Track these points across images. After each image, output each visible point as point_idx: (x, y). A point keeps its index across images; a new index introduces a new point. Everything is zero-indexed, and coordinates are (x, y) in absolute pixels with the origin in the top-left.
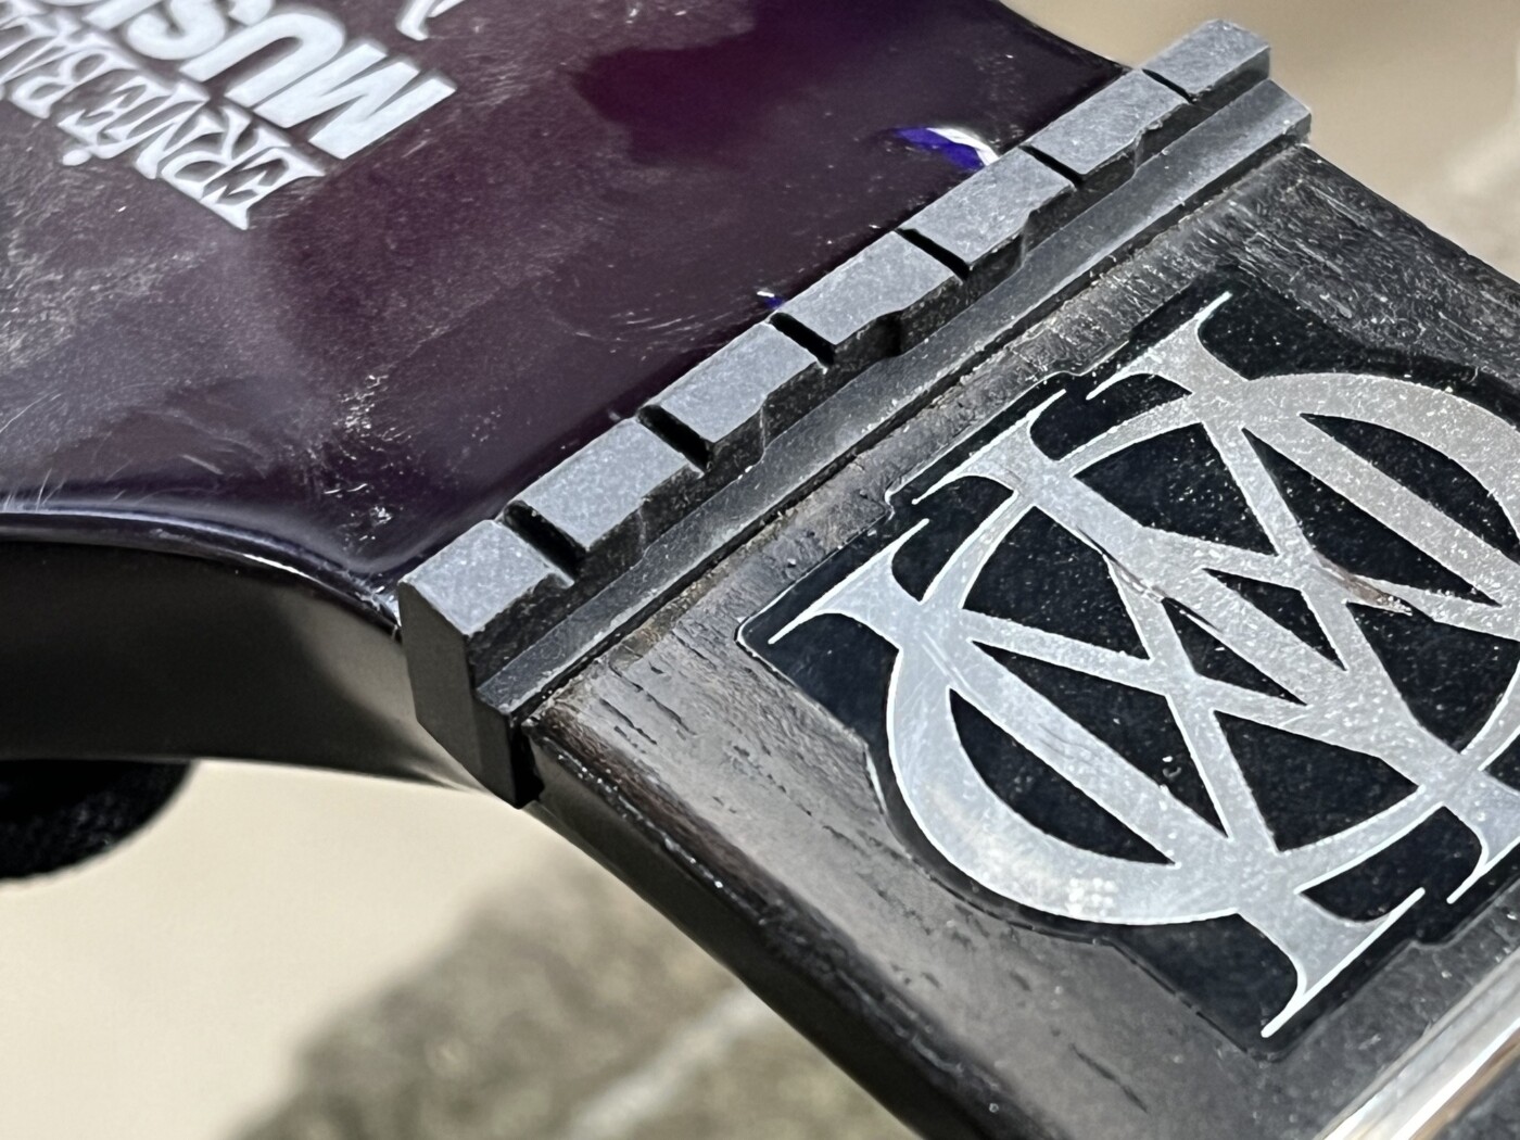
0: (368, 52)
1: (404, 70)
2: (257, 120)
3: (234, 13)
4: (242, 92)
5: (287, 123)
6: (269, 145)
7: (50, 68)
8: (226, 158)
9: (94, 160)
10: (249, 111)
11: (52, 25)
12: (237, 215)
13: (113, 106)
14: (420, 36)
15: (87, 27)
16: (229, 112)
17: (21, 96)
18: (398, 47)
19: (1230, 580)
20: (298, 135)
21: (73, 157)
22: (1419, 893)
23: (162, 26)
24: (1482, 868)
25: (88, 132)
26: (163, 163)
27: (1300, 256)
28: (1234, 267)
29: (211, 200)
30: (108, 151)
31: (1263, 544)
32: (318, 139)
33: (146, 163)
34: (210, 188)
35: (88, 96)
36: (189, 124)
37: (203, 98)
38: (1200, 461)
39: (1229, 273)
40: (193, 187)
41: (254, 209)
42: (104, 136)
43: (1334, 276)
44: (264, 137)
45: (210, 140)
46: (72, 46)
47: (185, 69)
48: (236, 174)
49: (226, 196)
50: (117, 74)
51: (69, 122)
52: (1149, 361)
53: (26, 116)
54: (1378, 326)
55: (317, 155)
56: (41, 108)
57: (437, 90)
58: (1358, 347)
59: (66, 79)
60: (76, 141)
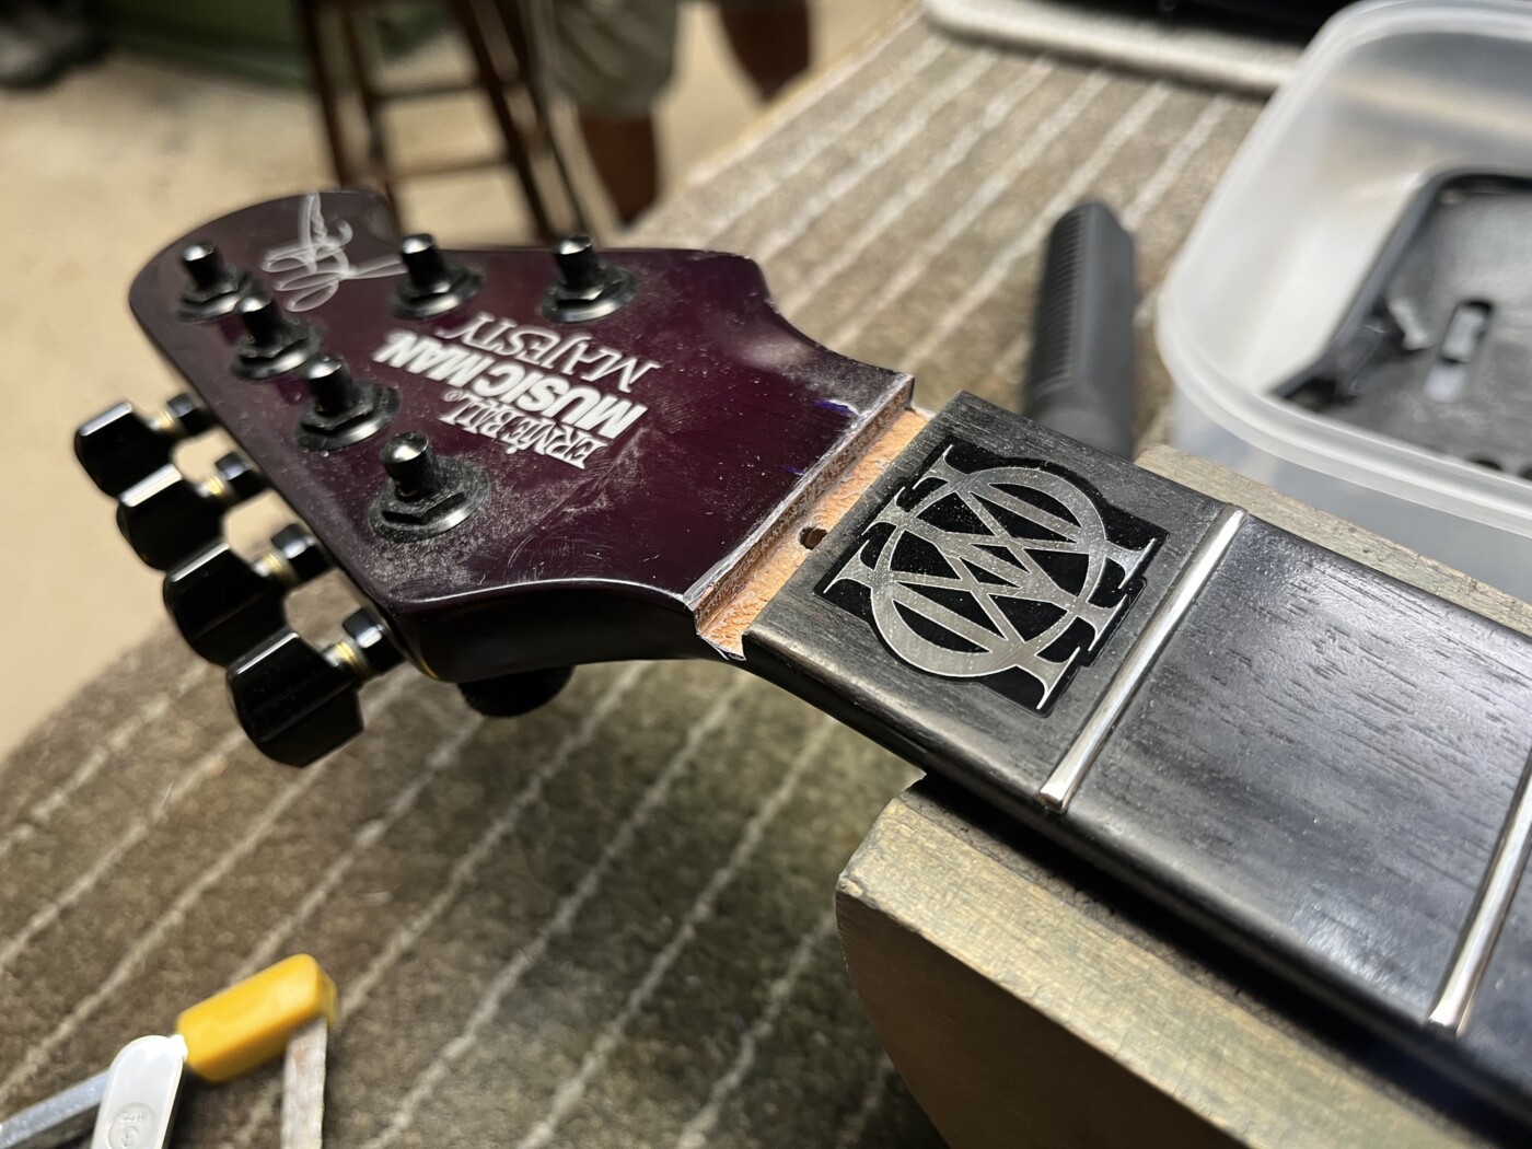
0: (610, 399)
1: (626, 404)
2: (576, 429)
3: (556, 391)
4: (568, 419)
5: (588, 428)
6: (583, 437)
7: (492, 419)
8: (569, 444)
9: (519, 450)
10: (572, 426)
11: (487, 404)
12: (579, 464)
13: (520, 430)
14: (628, 391)
15: (501, 404)
16: (564, 427)
17: (484, 431)
18: (621, 396)
19: (982, 547)
20: (594, 432)
21: (511, 451)
22: (1078, 649)
23: (530, 399)
24: (1097, 637)
25: (514, 441)
26: (545, 449)
27: (973, 428)
28: (952, 436)
29: (568, 460)
30: (523, 447)
31: (988, 532)
32: (602, 432)
33: (539, 449)
34: (566, 455)
35: (510, 427)
36: (551, 433)
37: (553, 423)
38: (960, 506)
39: (949, 438)
40: (560, 456)
41: (585, 461)
42: (520, 442)
43: (986, 434)
44: (581, 435)
45: (561, 438)
46: (498, 411)
47: (544, 413)
48: (574, 450)
49: (573, 458)
50: (518, 418)
51: (505, 438)
52: (932, 473)
53: (489, 438)
54: (1006, 450)
55: (602, 438)
56: (493, 434)
57: (640, 410)
58: (1002, 458)
59: (499, 423)
60: (510, 445)
